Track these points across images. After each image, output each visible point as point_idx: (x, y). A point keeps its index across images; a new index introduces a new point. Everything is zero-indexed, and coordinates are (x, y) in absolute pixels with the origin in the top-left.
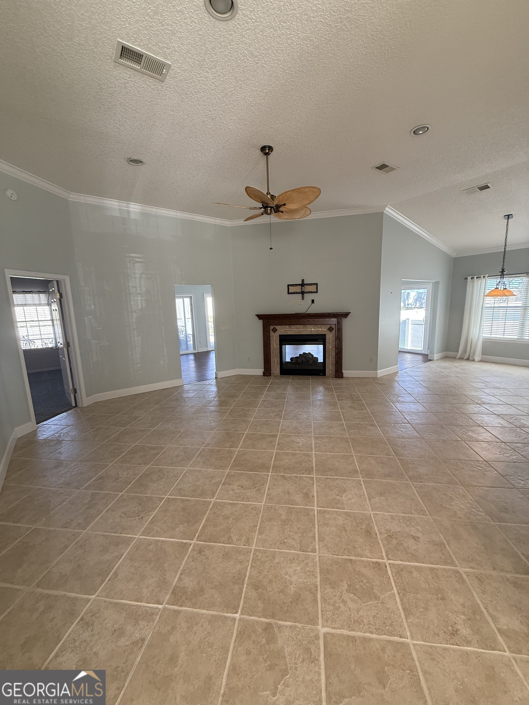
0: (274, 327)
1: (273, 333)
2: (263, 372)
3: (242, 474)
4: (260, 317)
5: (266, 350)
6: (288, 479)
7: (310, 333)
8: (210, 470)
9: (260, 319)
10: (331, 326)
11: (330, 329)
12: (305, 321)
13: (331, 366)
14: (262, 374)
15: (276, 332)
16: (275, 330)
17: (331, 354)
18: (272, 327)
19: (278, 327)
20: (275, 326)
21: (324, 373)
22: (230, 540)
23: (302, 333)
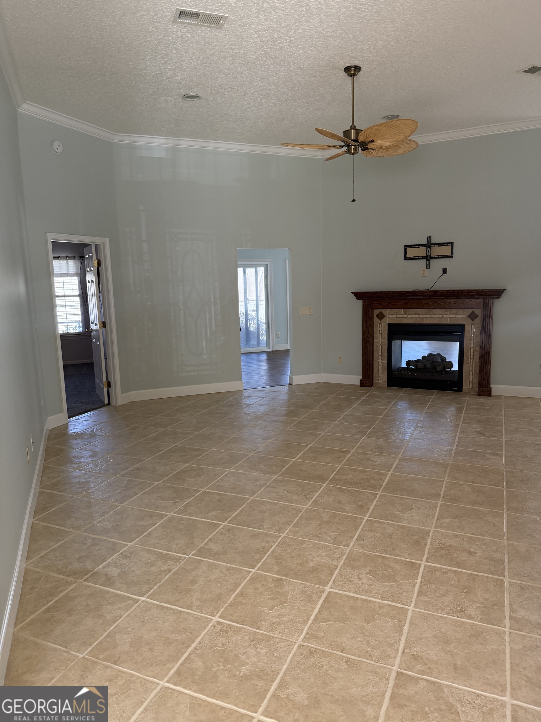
0: (381, 312)
1: (378, 320)
2: (361, 380)
3: (291, 481)
4: (358, 295)
5: (367, 347)
6: (344, 492)
7: (437, 323)
8: (256, 474)
9: (358, 298)
10: (473, 312)
11: (473, 317)
12: (430, 303)
13: (471, 377)
14: (358, 383)
15: (383, 320)
16: (381, 317)
17: (472, 357)
18: (377, 312)
19: (387, 312)
20: (383, 311)
21: (459, 388)
22: (261, 527)
23: (425, 322)
